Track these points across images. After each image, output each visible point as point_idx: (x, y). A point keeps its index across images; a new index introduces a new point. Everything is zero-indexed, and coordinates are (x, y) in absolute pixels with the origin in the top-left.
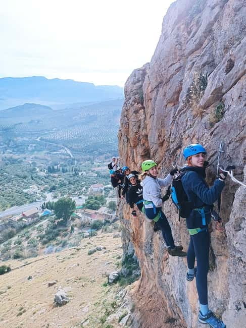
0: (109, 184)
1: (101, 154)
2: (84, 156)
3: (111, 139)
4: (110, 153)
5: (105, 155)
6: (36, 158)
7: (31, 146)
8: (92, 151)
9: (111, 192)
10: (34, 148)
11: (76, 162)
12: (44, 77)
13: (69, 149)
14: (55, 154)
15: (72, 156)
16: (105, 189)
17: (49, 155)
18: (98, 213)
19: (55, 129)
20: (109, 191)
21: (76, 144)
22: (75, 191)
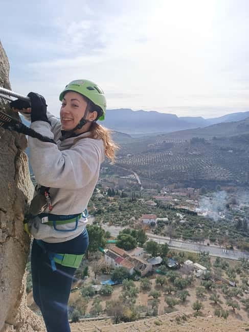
0: (166, 217)
1: (171, 182)
2: (152, 183)
3: (185, 167)
4: (181, 182)
5: (175, 184)
6: (105, 181)
7: (103, 169)
8: (162, 179)
9: (166, 227)
10: (105, 171)
11: (142, 188)
12: (130, 110)
13: (138, 175)
14: (123, 178)
15: (139, 182)
16: (159, 222)
17: (117, 179)
18: (128, 256)
19: (129, 155)
20: (162, 226)
21: (146, 171)
22: (121, 220)
